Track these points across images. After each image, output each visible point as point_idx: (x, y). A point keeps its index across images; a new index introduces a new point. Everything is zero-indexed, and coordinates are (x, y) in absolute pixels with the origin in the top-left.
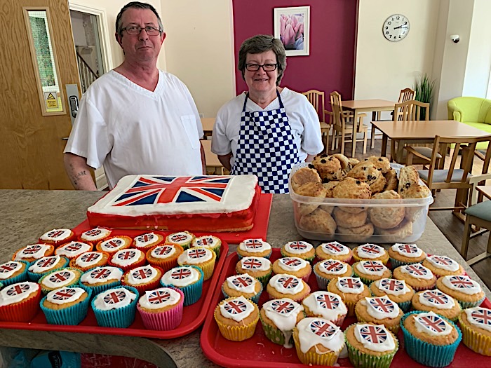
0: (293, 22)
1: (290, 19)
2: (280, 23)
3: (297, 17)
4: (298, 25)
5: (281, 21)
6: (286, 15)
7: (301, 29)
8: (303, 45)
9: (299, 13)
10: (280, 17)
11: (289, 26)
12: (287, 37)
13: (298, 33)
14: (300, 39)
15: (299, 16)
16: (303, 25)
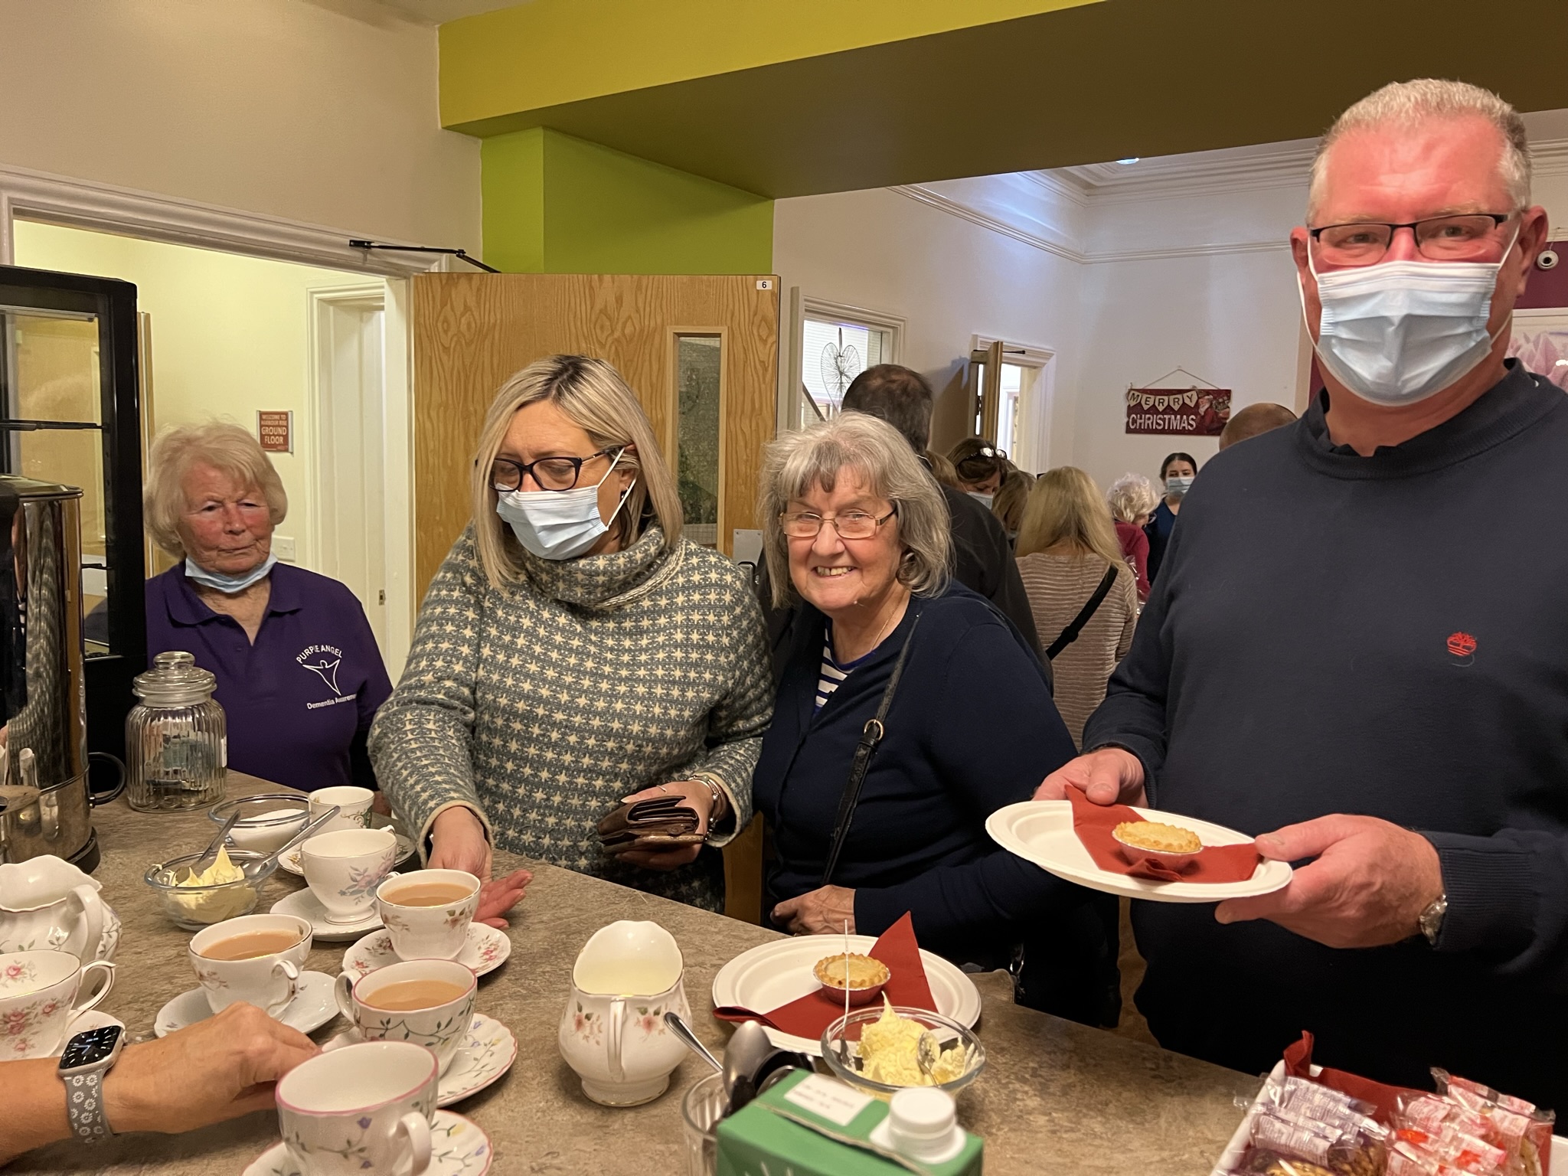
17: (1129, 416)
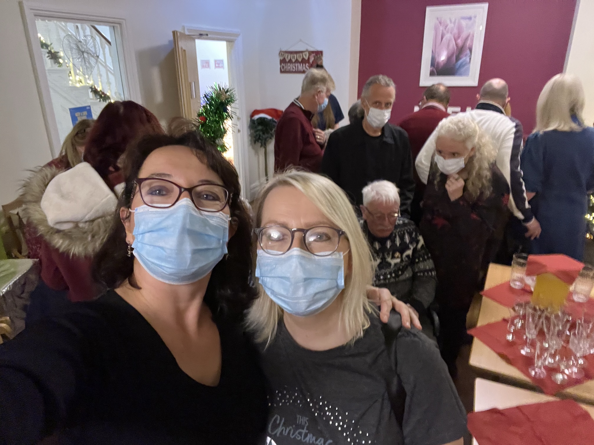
0: (455, 31)
1: (451, 26)
2: (433, 32)
3: (464, 23)
4: (464, 35)
5: (436, 29)
6: (446, 19)
7: (468, 43)
8: (469, 67)
9: (468, 16)
10: (434, 21)
11: (448, 36)
13: (463, 49)
14: (464, 59)
15: (467, 21)
16: (473, 36)
17: (281, 64)
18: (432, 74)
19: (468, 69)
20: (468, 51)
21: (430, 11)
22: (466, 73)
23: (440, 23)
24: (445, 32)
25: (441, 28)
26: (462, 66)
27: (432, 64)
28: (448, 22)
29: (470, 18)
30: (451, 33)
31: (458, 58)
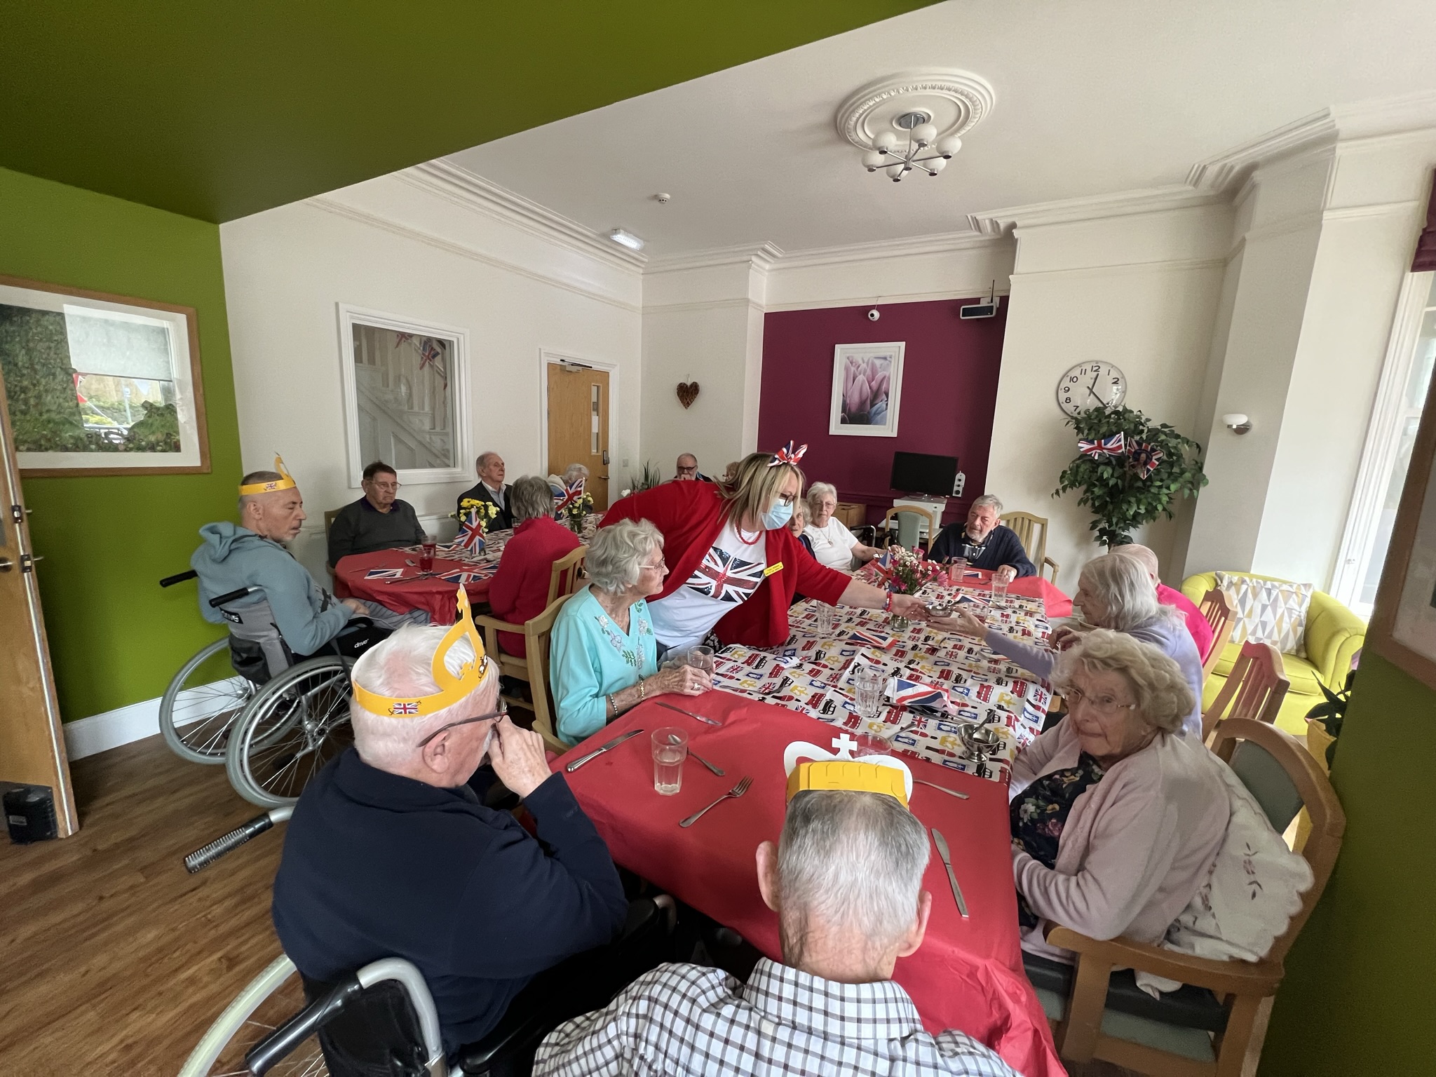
1: (863, 366)
2: (843, 373)
3: (878, 363)
4: (879, 376)
5: (847, 369)
6: (858, 358)
7: (884, 386)
8: (886, 415)
9: (882, 355)
10: (845, 360)
11: (861, 378)
12: (855, 399)
13: (878, 394)
14: (880, 405)
15: (882, 361)
16: (889, 378)
18: (843, 421)
19: (885, 418)
20: (884, 396)
21: (839, 348)
22: (883, 422)
23: (852, 363)
24: (857, 373)
25: (853, 369)
26: (877, 413)
27: (843, 411)
28: (861, 362)
29: (885, 358)
30: (864, 375)
31: (872, 405)
